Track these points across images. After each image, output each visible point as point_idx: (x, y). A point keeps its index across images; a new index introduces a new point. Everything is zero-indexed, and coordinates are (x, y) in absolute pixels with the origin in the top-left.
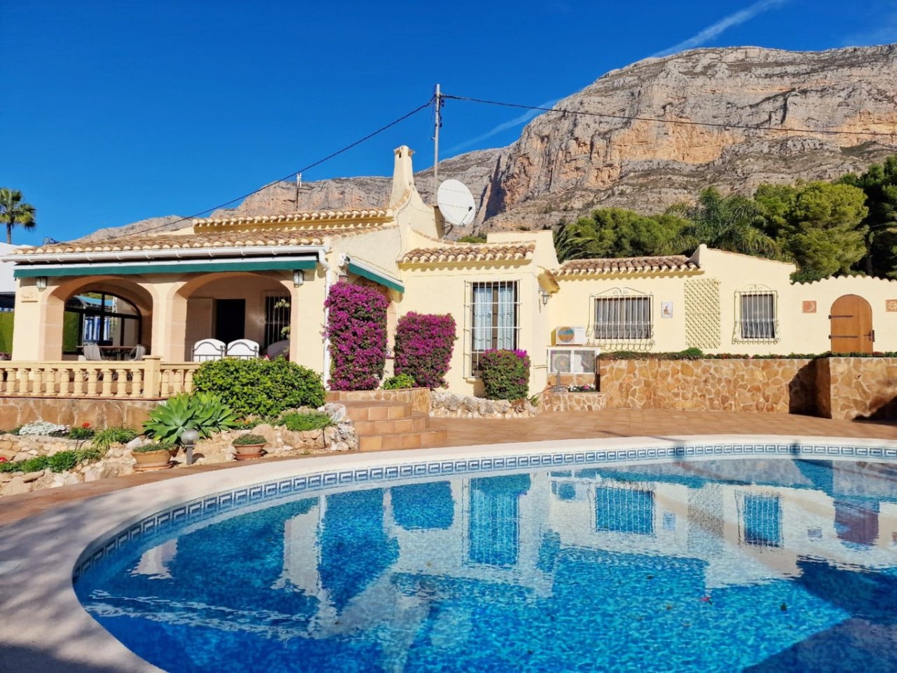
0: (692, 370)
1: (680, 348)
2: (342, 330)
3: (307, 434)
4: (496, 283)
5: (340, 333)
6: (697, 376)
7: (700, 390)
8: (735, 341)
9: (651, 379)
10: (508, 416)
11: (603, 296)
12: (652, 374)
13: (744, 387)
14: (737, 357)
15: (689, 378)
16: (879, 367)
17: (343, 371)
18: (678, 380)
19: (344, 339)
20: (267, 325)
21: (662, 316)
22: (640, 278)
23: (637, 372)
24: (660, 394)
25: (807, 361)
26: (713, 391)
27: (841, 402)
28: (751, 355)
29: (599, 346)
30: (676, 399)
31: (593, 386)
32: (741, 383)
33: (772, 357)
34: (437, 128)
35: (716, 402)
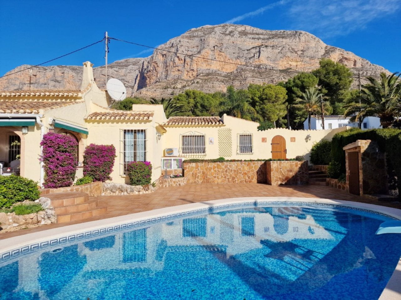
0: (221, 166)
1: (216, 157)
2: (50, 157)
3: (27, 216)
4: (135, 130)
5: (50, 159)
6: (223, 169)
7: (224, 175)
8: (237, 154)
9: (205, 171)
10: (141, 193)
11: (185, 135)
12: (205, 169)
13: (240, 173)
14: (238, 161)
15: (220, 170)
16: (288, 164)
17: (51, 178)
18: (215, 171)
19: (52, 162)
20: (10, 151)
21: (210, 144)
22: (200, 127)
23: (199, 168)
24: (208, 177)
25: (263, 162)
26: (229, 175)
27: (275, 178)
28: (243, 160)
29: (184, 157)
30: (215, 179)
31: (181, 175)
32: (239, 171)
33: (251, 161)
34: (107, 53)
35: (230, 180)
